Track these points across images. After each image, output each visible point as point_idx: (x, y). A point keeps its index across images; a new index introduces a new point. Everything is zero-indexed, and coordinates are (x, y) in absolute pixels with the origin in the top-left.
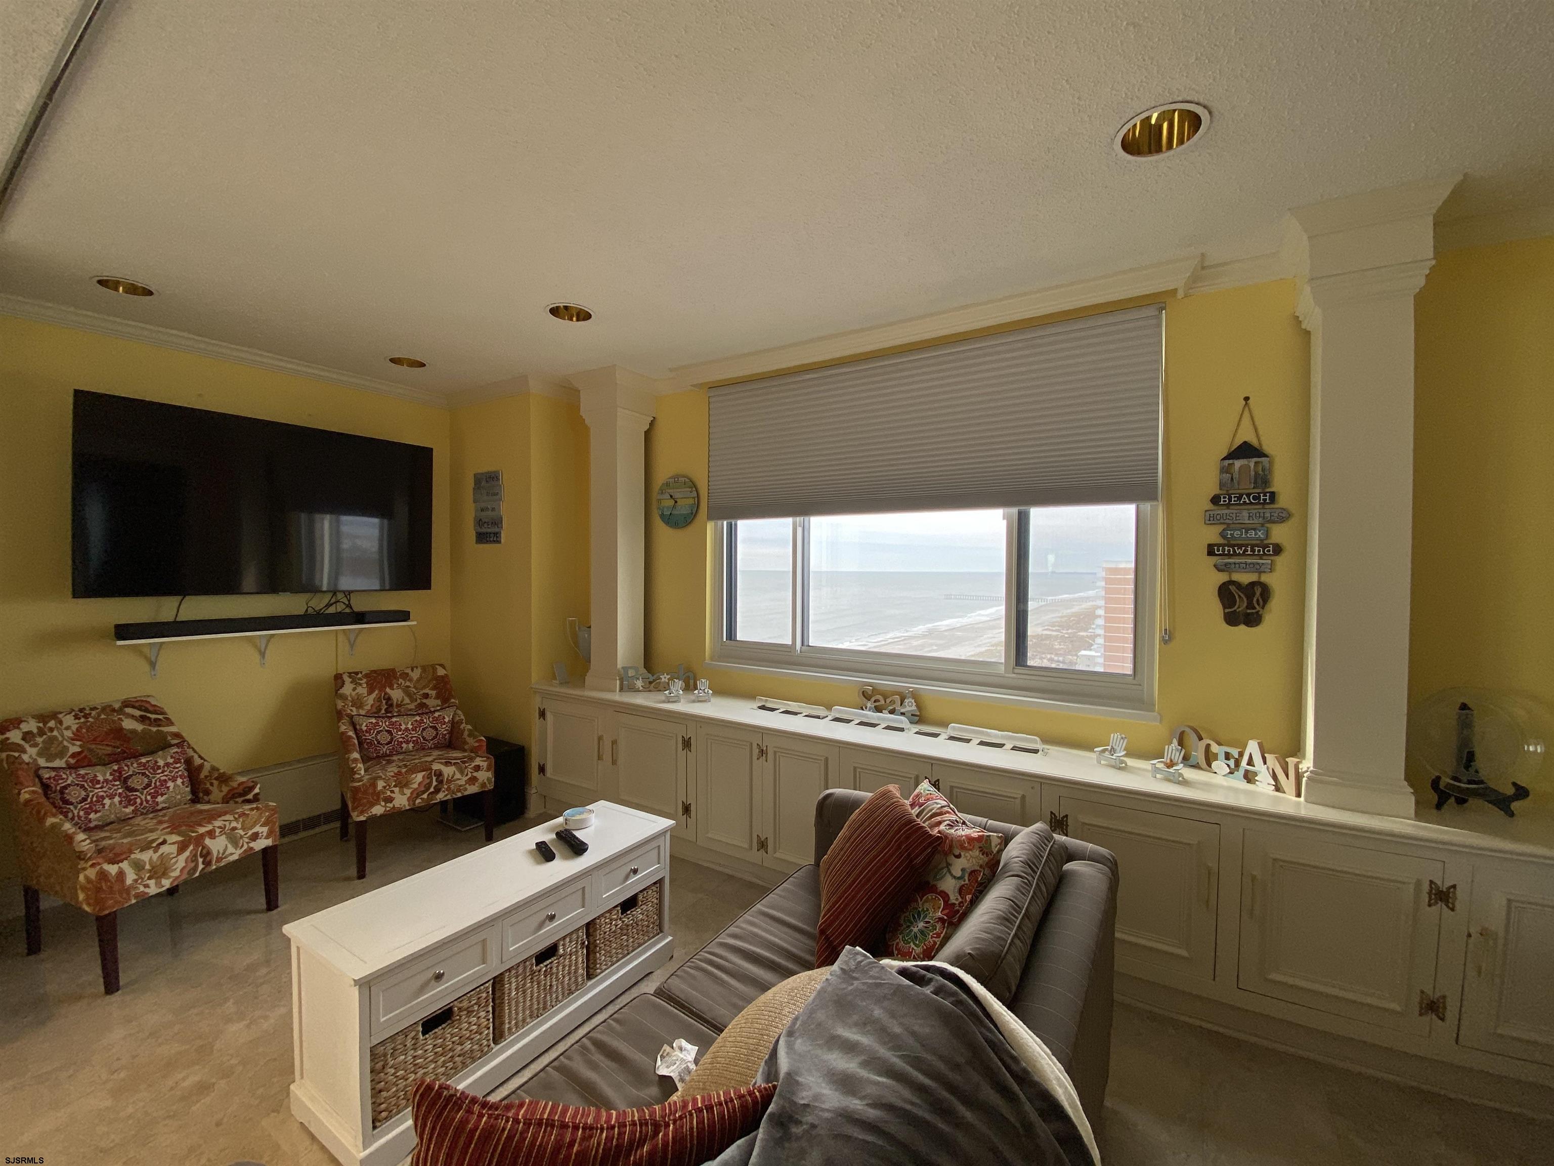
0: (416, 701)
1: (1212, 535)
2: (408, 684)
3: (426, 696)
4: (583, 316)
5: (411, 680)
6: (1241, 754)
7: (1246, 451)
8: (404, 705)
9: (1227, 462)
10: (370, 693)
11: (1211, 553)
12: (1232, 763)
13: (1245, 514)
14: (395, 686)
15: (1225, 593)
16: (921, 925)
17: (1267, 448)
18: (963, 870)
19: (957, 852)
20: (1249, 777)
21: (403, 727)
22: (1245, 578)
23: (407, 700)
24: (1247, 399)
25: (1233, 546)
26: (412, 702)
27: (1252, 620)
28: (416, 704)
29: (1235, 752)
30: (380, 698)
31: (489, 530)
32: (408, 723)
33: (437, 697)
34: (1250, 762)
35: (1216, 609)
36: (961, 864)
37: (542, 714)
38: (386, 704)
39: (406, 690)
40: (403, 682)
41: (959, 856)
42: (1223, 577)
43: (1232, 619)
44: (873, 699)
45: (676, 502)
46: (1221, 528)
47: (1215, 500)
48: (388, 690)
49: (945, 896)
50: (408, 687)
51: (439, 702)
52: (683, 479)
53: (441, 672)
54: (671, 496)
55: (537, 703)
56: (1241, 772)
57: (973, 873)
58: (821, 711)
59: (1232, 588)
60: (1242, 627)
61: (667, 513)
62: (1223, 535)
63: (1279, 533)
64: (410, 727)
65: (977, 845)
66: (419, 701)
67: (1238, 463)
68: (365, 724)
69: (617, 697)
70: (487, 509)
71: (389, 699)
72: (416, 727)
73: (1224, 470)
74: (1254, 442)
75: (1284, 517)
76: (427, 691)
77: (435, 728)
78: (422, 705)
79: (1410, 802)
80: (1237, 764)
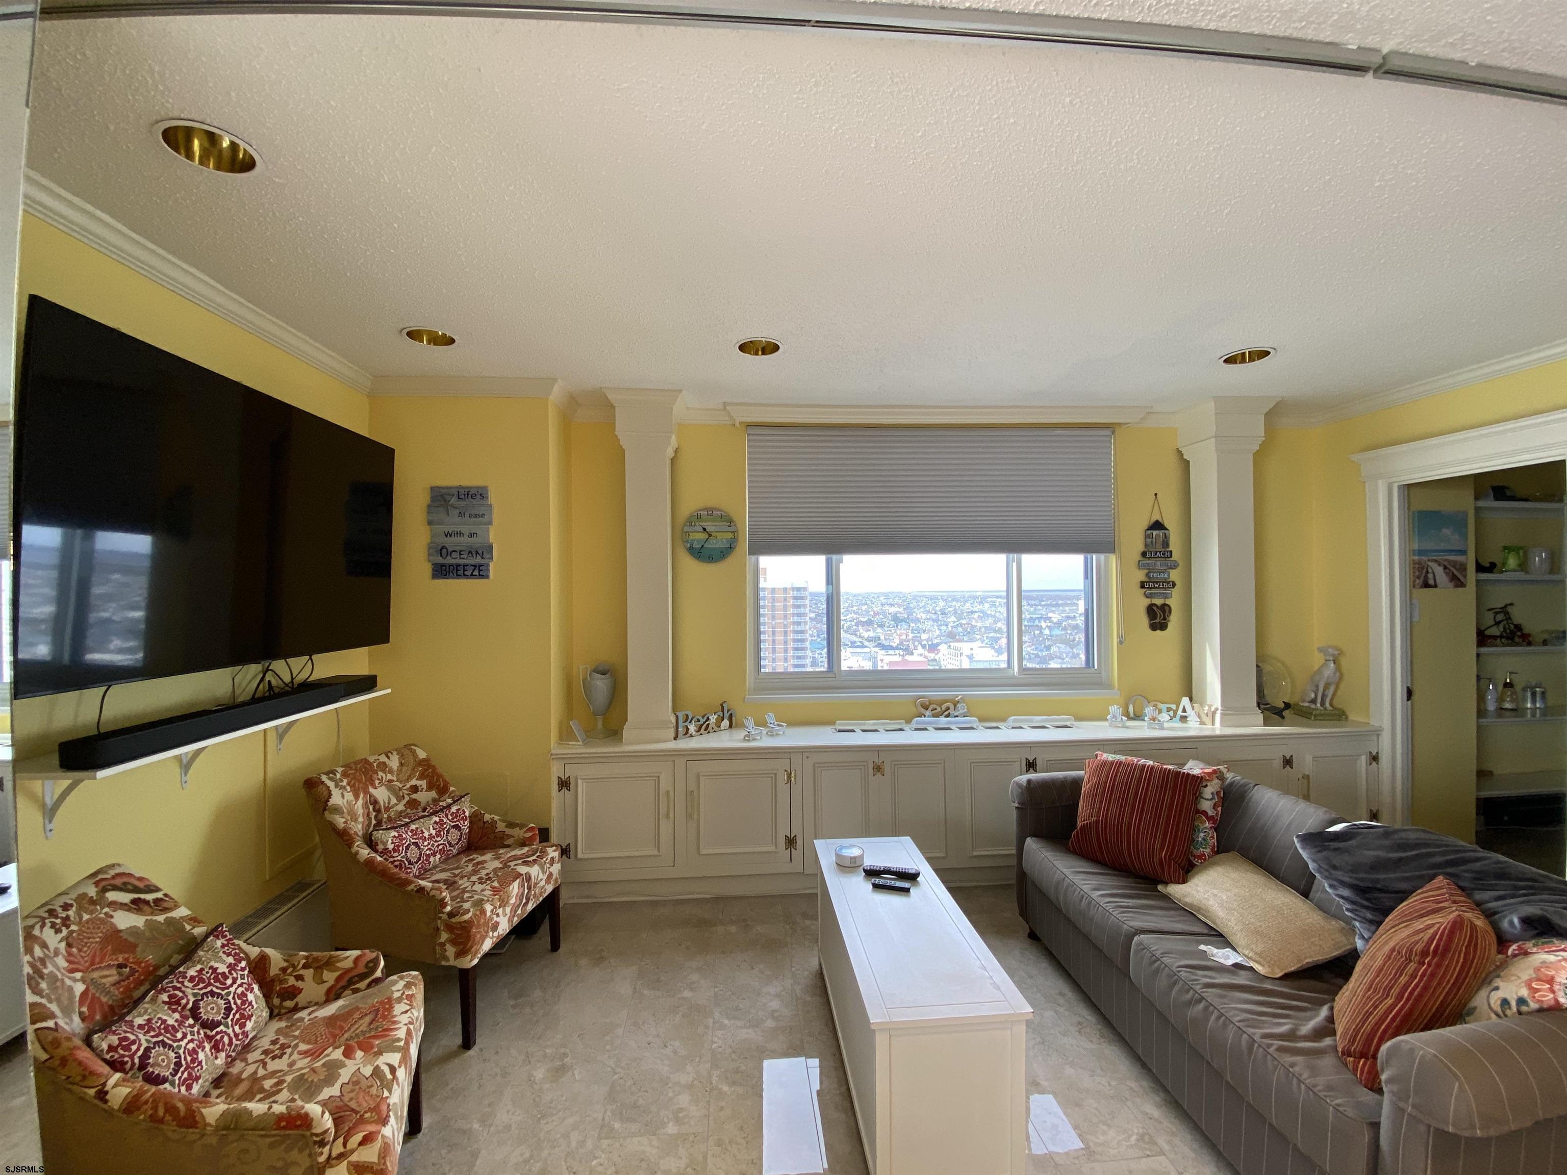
0: (403, 797)
1: (1141, 576)
2: (389, 777)
3: (415, 789)
4: (770, 348)
5: (391, 772)
6: (1178, 707)
7: (1158, 525)
8: (392, 807)
9: (1149, 532)
10: (357, 797)
11: (1142, 587)
12: (1171, 713)
13: (1159, 563)
14: (377, 782)
15: (1151, 611)
16: (1202, 835)
17: (1166, 525)
18: (1212, 794)
19: (1204, 784)
20: (1184, 719)
21: (426, 835)
22: (1159, 602)
23: (394, 801)
24: (1156, 495)
25: (1153, 582)
26: (399, 801)
27: (1163, 626)
28: (404, 802)
29: (1174, 707)
30: (366, 803)
31: (462, 562)
32: (428, 827)
33: (430, 788)
34: (1184, 711)
35: (1144, 620)
36: (1208, 792)
37: (564, 784)
38: (374, 810)
39: (389, 785)
40: (384, 776)
41: (1206, 786)
42: (1147, 602)
43: (1153, 627)
44: (930, 709)
45: (710, 535)
46: (1146, 571)
47: (1144, 554)
48: (371, 790)
49: (1205, 813)
50: (390, 781)
51: (433, 794)
52: (719, 513)
53: (422, 754)
54: (704, 529)
55: (556, 771)
56: (1178, 717)
57: (1218, 793)
58: (901, 724)
59: (1155, 608)
60: (1158, 631)
61: (697, 546)
62: (1147, 575)
63: (1174, 575)
64: (433, 832)
65: (1214, 776)
66: (407, 798)
67: (1155, 533)
68: (390, 841)
69: (672, 745)
70: (461, 534)
71: (375, 802)
72: (439, 831)
73: (1146, 537)
74: (1160, 520)
75: (1174, 566)
76: (414, 782)
77: (457, 827)
78: (413, 804)
79: (1260, 718)
80: (1175, 712)
